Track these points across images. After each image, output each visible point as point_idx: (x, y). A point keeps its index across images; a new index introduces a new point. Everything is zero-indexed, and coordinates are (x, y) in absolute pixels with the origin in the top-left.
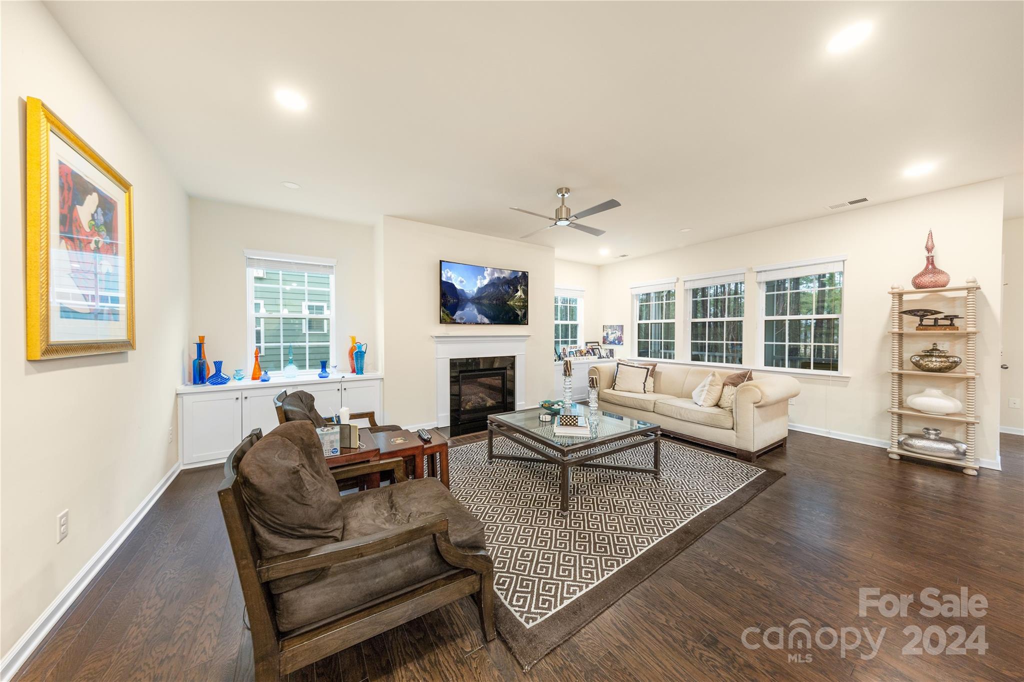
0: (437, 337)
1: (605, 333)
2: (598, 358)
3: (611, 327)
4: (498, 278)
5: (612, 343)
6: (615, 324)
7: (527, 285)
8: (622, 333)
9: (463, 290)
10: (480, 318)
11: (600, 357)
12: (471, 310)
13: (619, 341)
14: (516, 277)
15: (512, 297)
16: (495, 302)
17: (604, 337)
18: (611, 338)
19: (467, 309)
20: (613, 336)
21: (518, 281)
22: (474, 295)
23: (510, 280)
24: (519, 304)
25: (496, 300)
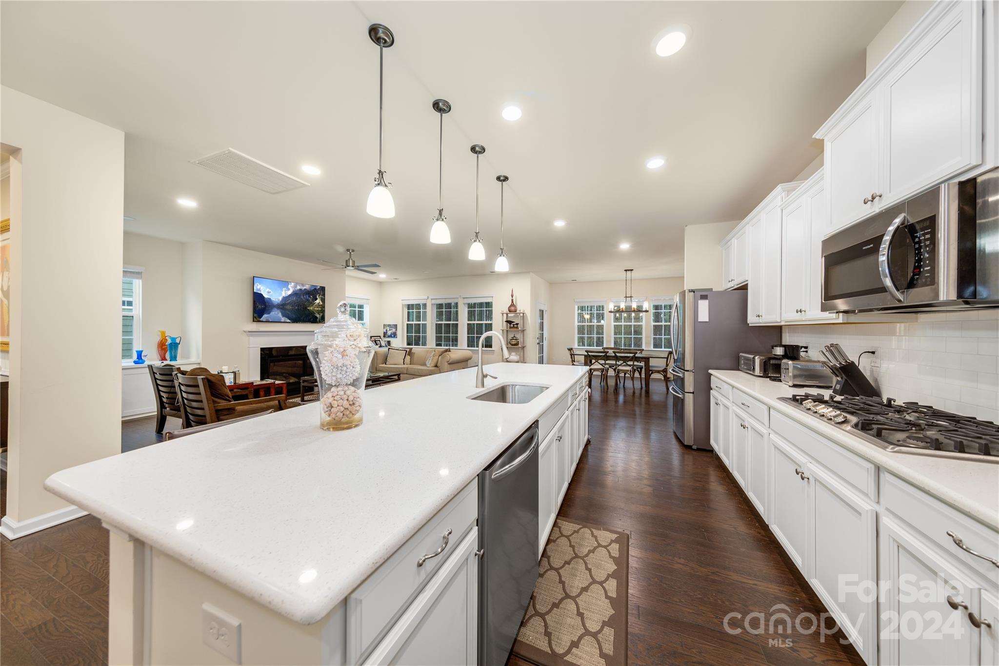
0: (250, 332)
1: (385, 329)
2: (379, 347)
3: (389, 325)
4: (300, 290)
5: (390, 336)
6: (392, 324)
7: (324, 295)
8: (396, 330)
9: (270, 299)
10: (283, 319)
11: (381, 346)
12: (276, 314)
13: (394, 335)
14: (315, 289)
15: (312, 304)
16: (297, 308)
17: (384, 332)
18: (389, 333)
19: (272, 313)
20: (390, 331)
21: (317, 292)
22: (279, 302)
23: (310, 291)
24: (318, 309)
25: (298, 306)
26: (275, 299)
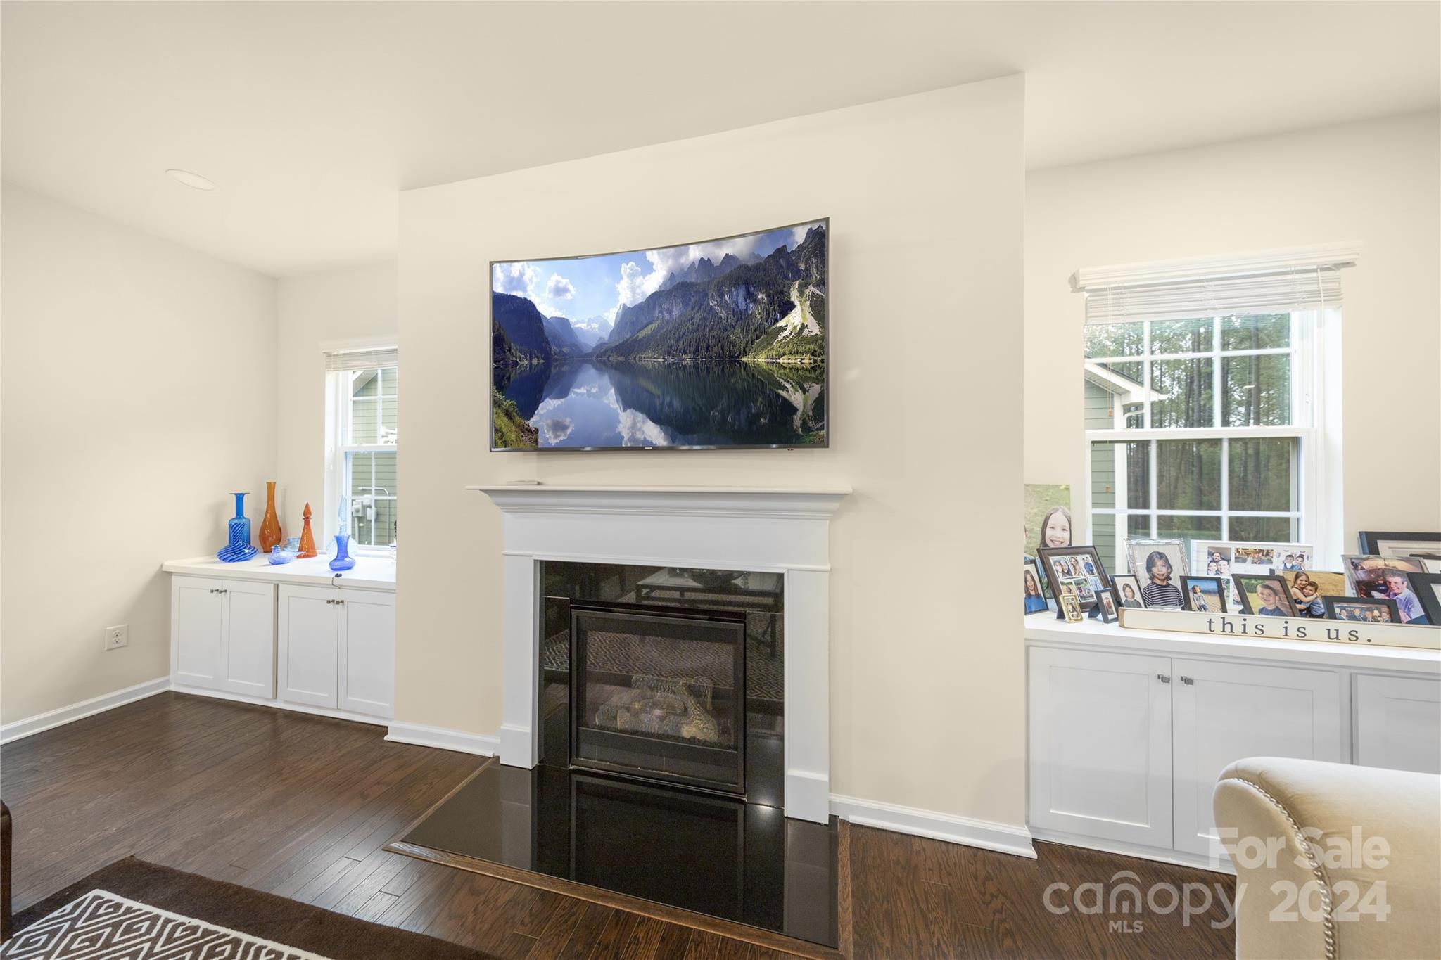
4: (705, 263)
7: (822, 283)
9: (564, 322)
14: (781, 252)
15: (763, 334)
16: (688, 359)
21: (793, 266)
22: (606, 335)
23: (757, 267)
24: (795, 361)
25: (696, 353)
26: (590, 322)
